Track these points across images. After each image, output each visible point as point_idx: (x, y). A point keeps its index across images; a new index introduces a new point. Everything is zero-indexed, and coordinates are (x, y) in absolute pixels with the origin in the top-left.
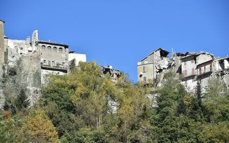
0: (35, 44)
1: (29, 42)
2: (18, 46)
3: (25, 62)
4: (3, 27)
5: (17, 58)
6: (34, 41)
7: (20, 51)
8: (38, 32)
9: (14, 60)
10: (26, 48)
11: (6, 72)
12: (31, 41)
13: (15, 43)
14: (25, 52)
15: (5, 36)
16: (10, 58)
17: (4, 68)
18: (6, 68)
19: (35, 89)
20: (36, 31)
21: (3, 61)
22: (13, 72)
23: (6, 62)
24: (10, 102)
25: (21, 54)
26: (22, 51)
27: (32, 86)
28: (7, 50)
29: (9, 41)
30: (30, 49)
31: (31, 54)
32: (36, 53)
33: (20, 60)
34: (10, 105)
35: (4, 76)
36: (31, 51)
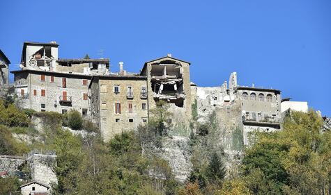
0: (233, 91)
1: (225, 90)
2: (211, 95)
3: (221, 116)
4: (189, 71)
5: (210, 111)
6: (232, 87)
7: (213, 102)
8: (237, 75)
9: (206, 114)
10: (221, 98)
11: (195, 131)
12: (228, 87)
13: (207, 92)
14: (220, 102)
15: (192, 83)
16: (200, 112)
17: (191, 126)
18: (195, 125)
19: (236, 153)
20: (235, 73)
21: (191, 116)
22: (204, 131)
23: (195, 117)
24: (198, 171)
25: (215, 105)
26: (216, 102)
27: (232, 149)
28: (196, 101)
29: (199, 89)
30: (227, 98)
31: (228, 105)
32: (235, 104)
33: (214, 114)
34: (197, 175)
35: (192, 137)
36: (228, 101)
